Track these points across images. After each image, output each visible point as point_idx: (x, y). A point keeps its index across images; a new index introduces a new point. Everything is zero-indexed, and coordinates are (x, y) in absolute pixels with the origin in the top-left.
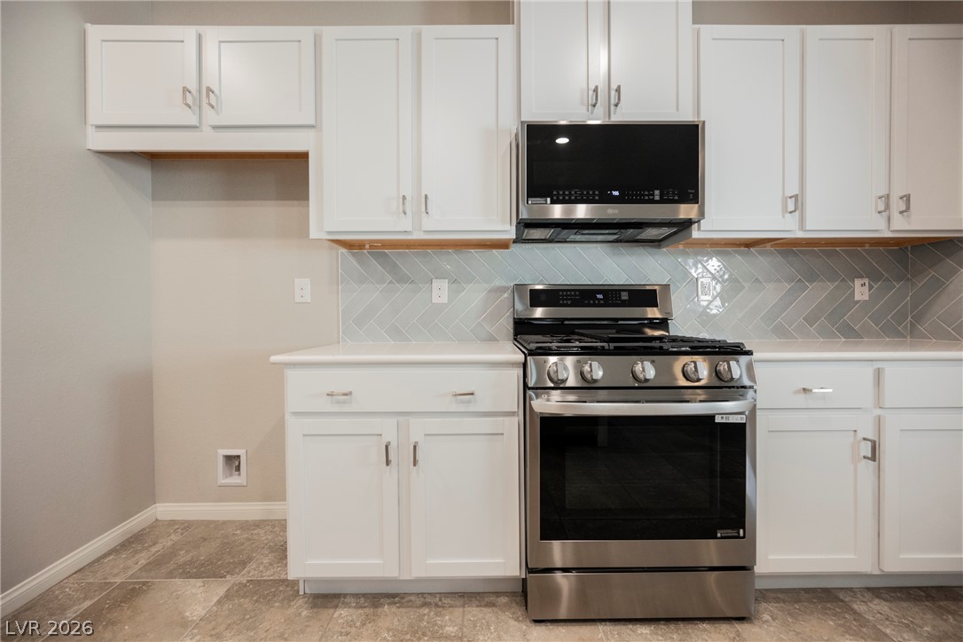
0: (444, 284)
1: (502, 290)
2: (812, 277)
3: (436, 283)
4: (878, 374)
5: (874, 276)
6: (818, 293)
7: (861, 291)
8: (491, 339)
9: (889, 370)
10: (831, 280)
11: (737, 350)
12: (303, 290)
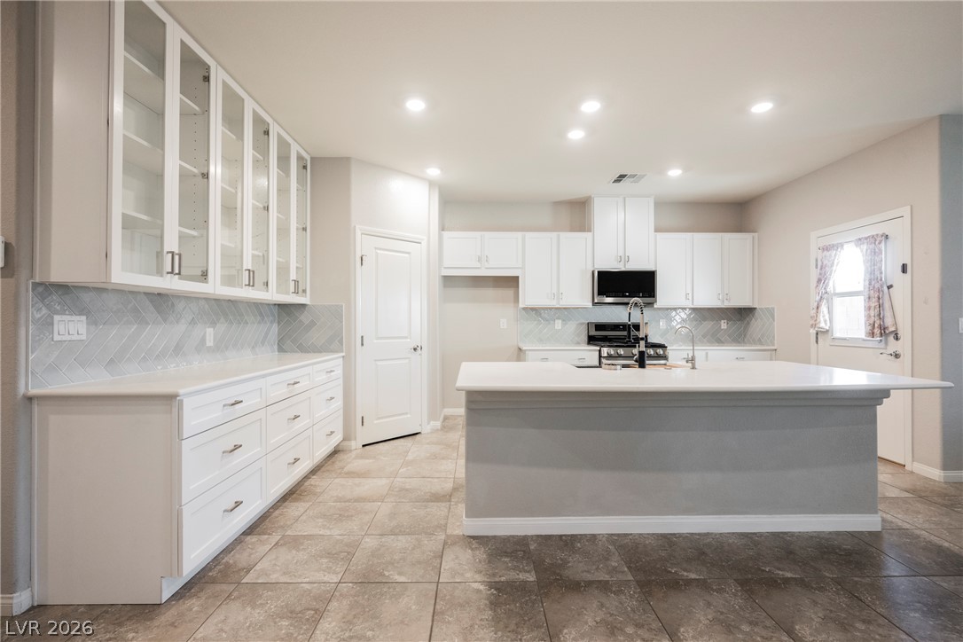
0: (560, 321)
1: (582, 324)
2: (705, 319)
3: (557, 321)
4: (707, 354)
5: (729, 319)
6: (708, 325)
7: (724, 325)
8: (578, 343)
9: (709, 352)
10: (712, 321)
11: (663, 347)
12: (504, 323)
